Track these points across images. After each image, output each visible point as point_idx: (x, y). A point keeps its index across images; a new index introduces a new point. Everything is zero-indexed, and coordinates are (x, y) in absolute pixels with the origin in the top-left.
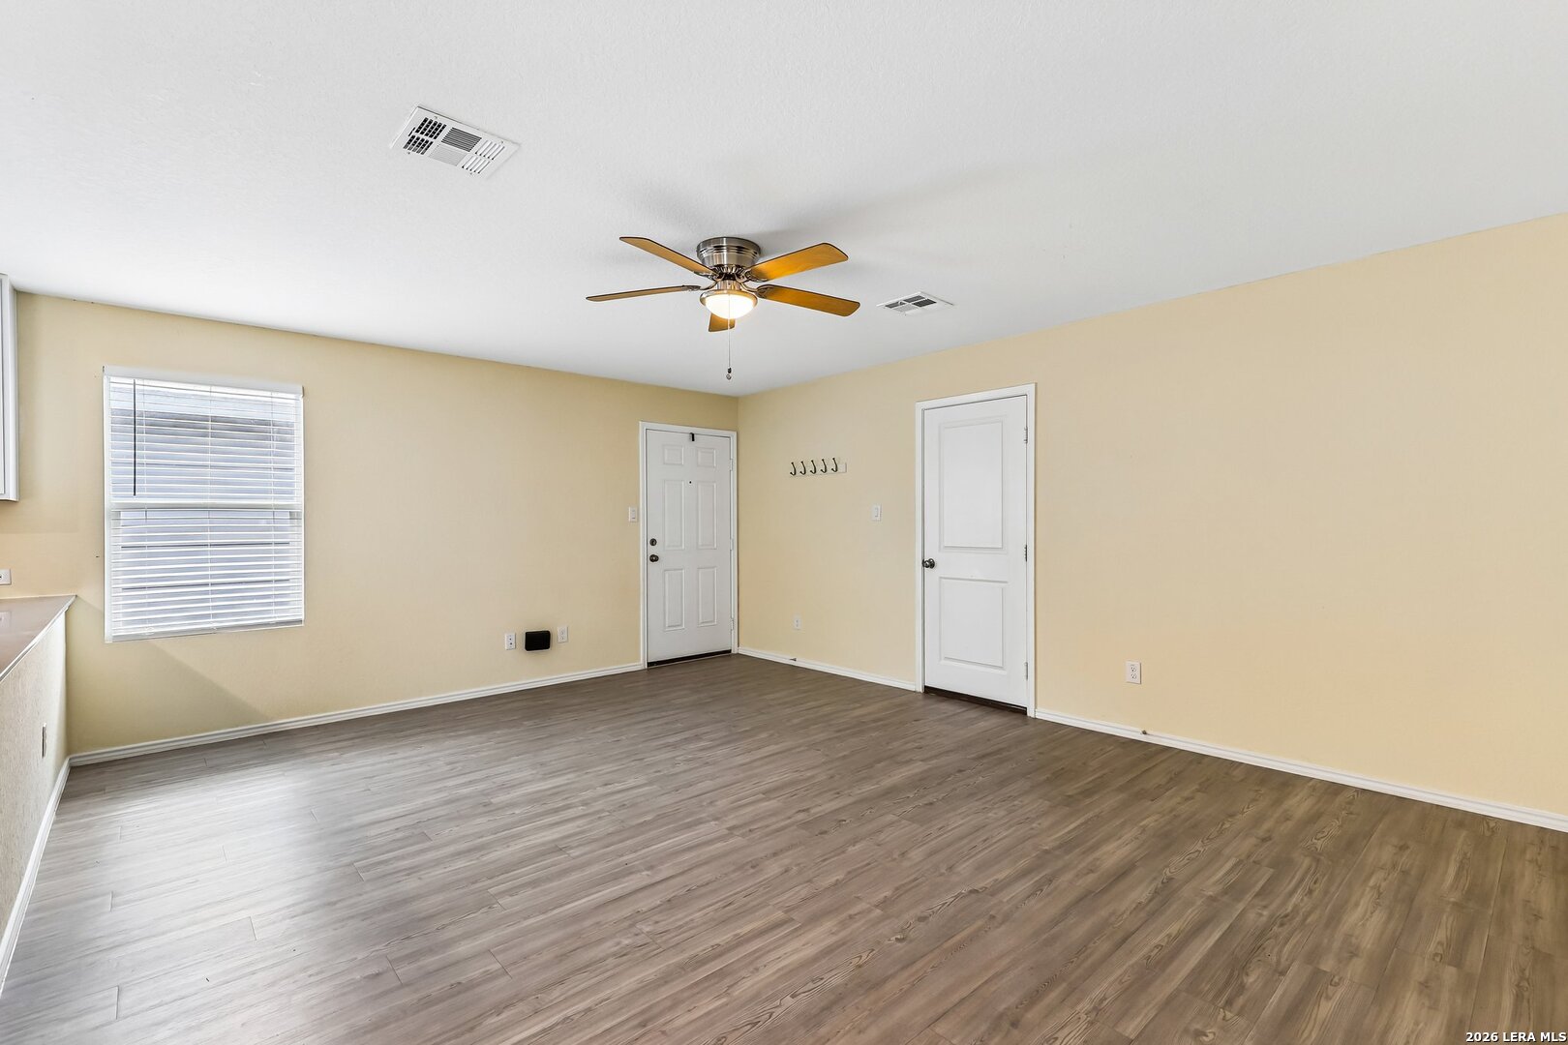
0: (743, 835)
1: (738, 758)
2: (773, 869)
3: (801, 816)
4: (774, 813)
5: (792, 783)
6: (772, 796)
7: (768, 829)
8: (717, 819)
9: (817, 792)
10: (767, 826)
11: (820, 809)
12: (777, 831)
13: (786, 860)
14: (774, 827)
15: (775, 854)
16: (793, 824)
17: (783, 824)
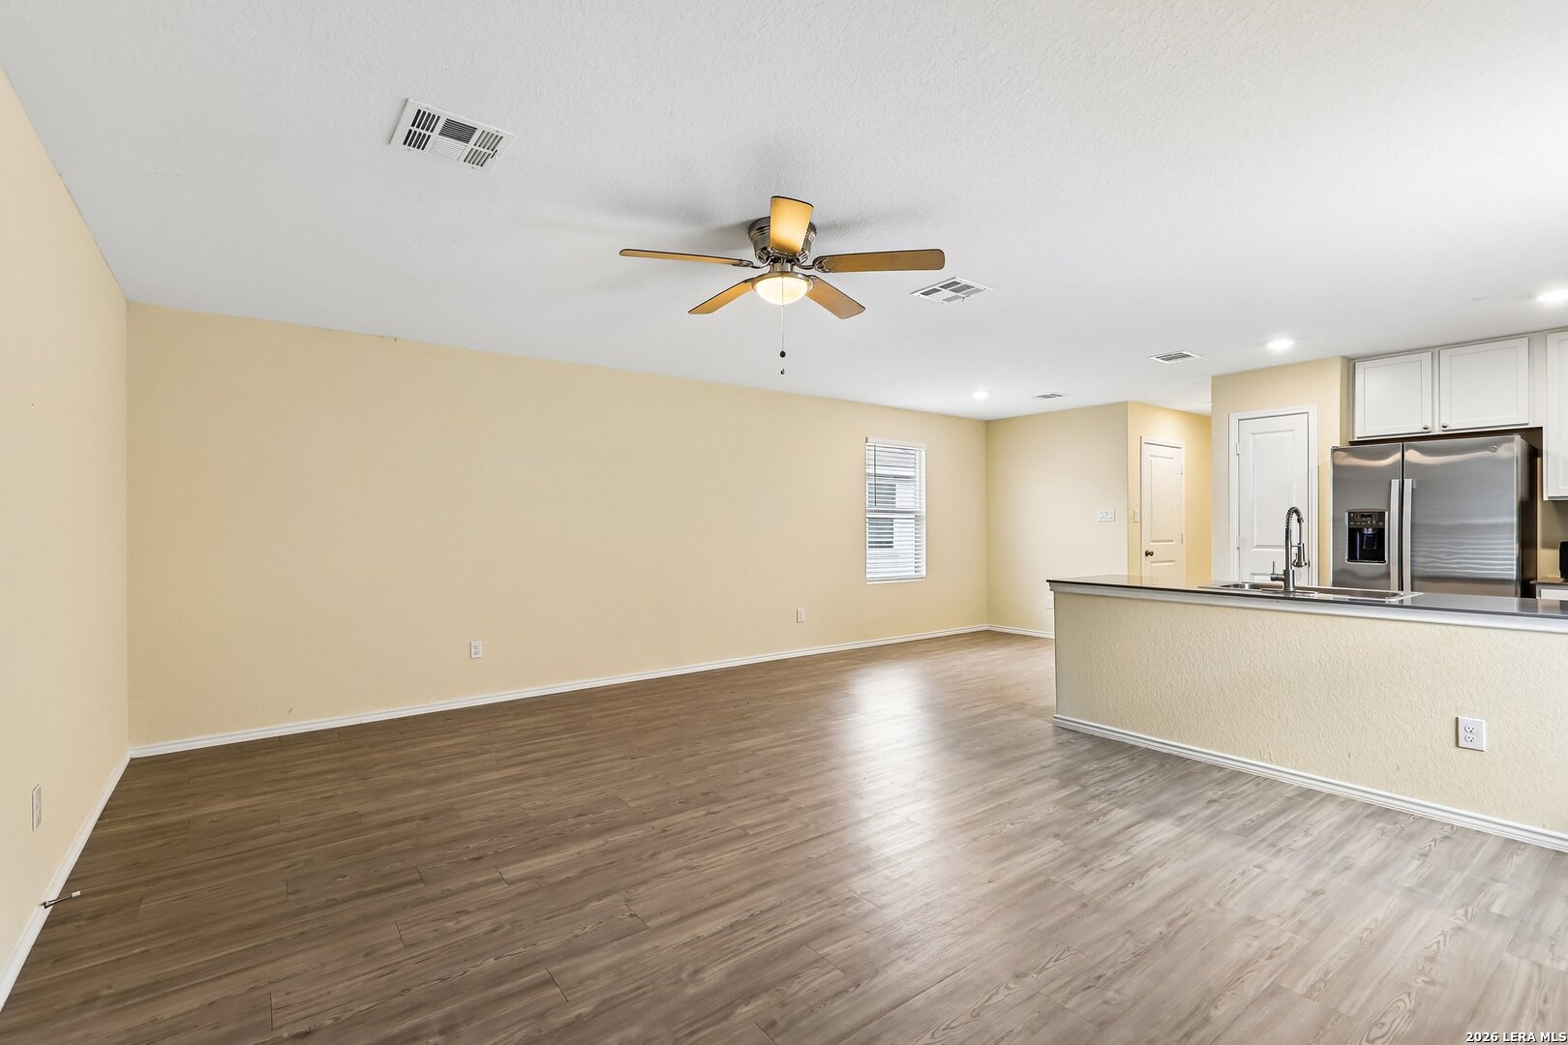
0: (776, 794)
1: (771, 901)
2: (756, 773)
3: (718, 808)
4: (743, 812)
5: (707, 848)
6: (739, 830)
7: (752, 798)
8: (799, 809)
9: (686, 834)
10: (753, 801)
11: (695, 815)
12: (745, 797)
13: (745, 777)
14: (747, 800)
15: (752, 781)
16: (730, 801)
17: (738, 802)
